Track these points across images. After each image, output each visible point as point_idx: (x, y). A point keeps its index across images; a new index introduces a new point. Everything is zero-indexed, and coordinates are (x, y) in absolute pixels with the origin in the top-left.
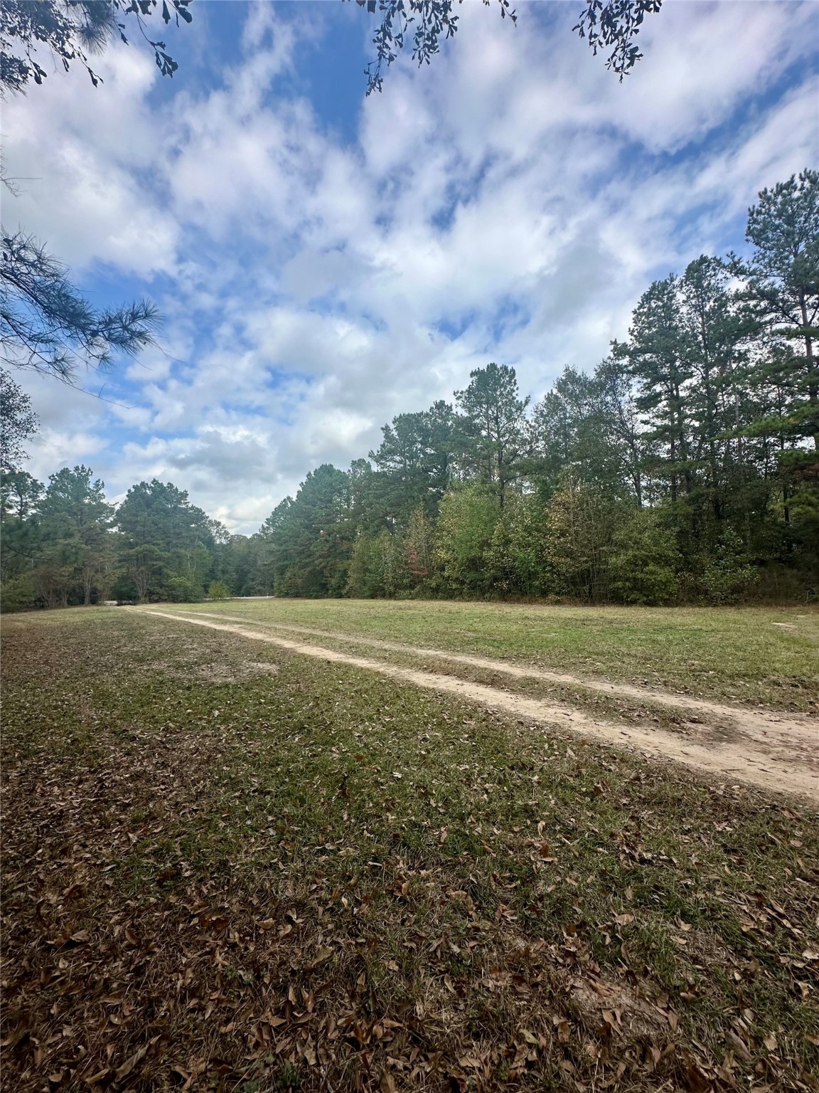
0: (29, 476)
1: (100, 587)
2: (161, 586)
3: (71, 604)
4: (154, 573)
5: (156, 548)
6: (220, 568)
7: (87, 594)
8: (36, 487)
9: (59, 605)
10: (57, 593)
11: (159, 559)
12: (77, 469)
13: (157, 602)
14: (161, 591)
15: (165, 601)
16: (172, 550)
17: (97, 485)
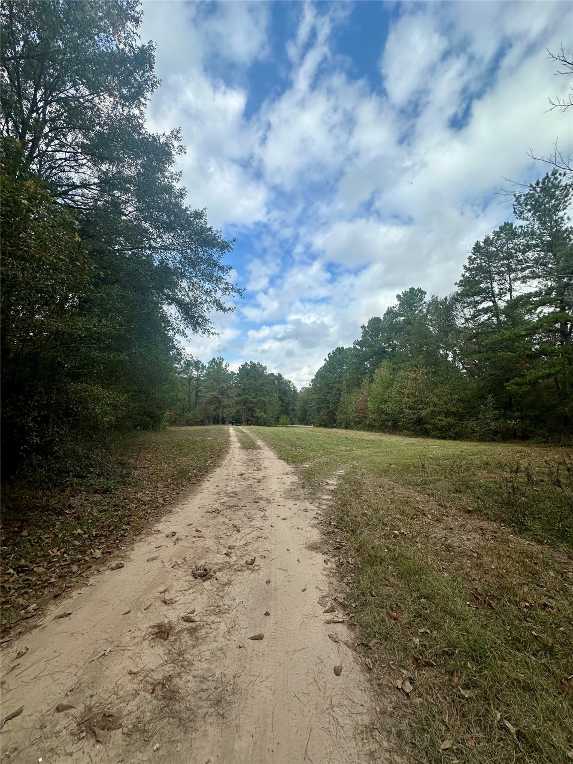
0: (201, 362)
1: (225, 415)
2: (253, 417)
3: (214, 423)
4: (249, 410)
5: (250, 397)
6: (290, 408)
7: (221, 419)
8: (203, 367)
9: (209, 424)
10: (209, 418)
11: (253, 403)
12: (218, 358)
13: (250, 425)
14: (252, 419)
15: (254, 425)
16: (258, 398)
17: (226, 366)
